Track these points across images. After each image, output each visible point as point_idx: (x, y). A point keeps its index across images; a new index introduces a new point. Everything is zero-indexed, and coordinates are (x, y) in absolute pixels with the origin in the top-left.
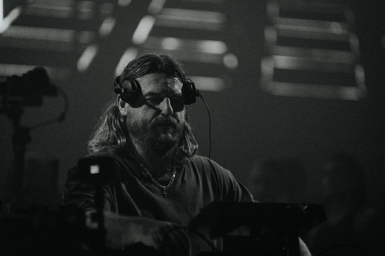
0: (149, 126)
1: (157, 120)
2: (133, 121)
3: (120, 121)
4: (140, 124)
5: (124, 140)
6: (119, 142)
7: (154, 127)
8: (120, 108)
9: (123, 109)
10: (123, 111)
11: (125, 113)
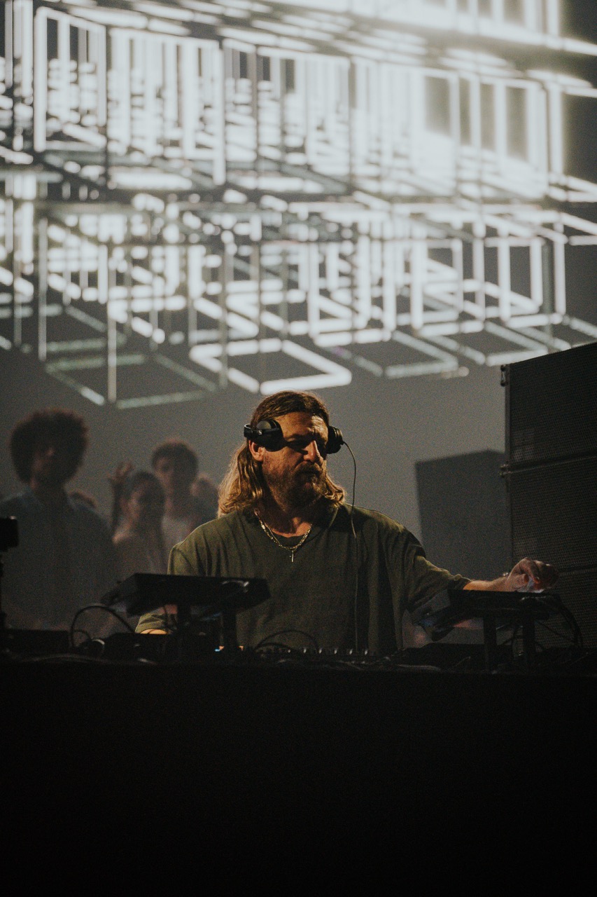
0: (291, 474)
1: (302, 466)
2: (271, 468)
3: (254, 467)
4: (281, 471)
5: (260, 492)
6: (254, 494)
7: (298, 475)
8: (253, 451)
9: (258, 453)
10: (256, 456)
11: (260, 459)
